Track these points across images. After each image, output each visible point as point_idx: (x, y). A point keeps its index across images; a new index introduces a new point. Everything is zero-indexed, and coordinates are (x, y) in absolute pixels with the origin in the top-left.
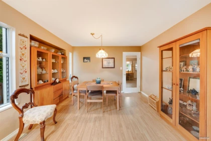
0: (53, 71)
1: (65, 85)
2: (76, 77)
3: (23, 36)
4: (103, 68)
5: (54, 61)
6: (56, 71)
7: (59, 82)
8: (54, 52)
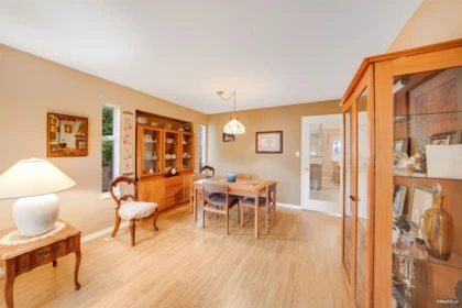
0: (168, 157)
1: (186, 179)
2: (211, 169)
3: (129, 113)
4: (257, 152)
5: (170, 141)
6: (174, 157)
7: (177, 174)
8: (172, 129)
